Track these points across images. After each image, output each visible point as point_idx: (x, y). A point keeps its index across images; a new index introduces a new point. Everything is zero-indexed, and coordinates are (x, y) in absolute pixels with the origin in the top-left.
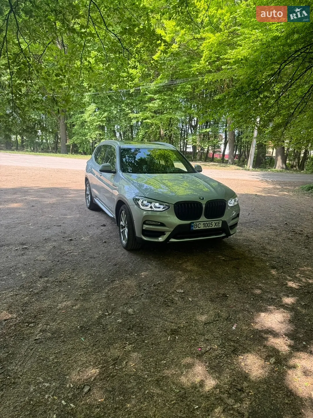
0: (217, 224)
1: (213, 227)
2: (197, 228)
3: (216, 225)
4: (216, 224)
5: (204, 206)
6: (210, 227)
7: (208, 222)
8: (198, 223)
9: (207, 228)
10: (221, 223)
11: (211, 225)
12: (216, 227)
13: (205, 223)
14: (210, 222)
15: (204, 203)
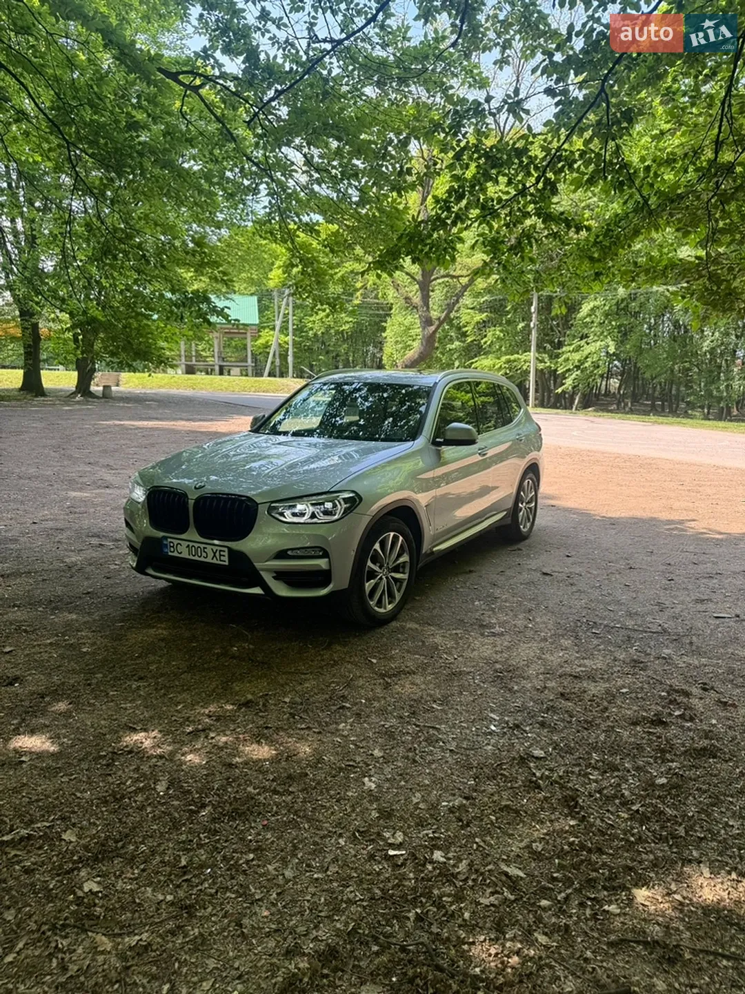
0: (217, 554)
1: (209, 560)
2: (175, 554)
3: (215, 555)
4: (215, 553)
5: (191, 502)
6: (202, 559)
7: (196, 545)
8: (176, 542)
9: (196, 558)
10: (226, 554)
11: (204, 554)
12: (215, 561)
13: (191, 544)
14: (202, 546)
15: (193, 496)
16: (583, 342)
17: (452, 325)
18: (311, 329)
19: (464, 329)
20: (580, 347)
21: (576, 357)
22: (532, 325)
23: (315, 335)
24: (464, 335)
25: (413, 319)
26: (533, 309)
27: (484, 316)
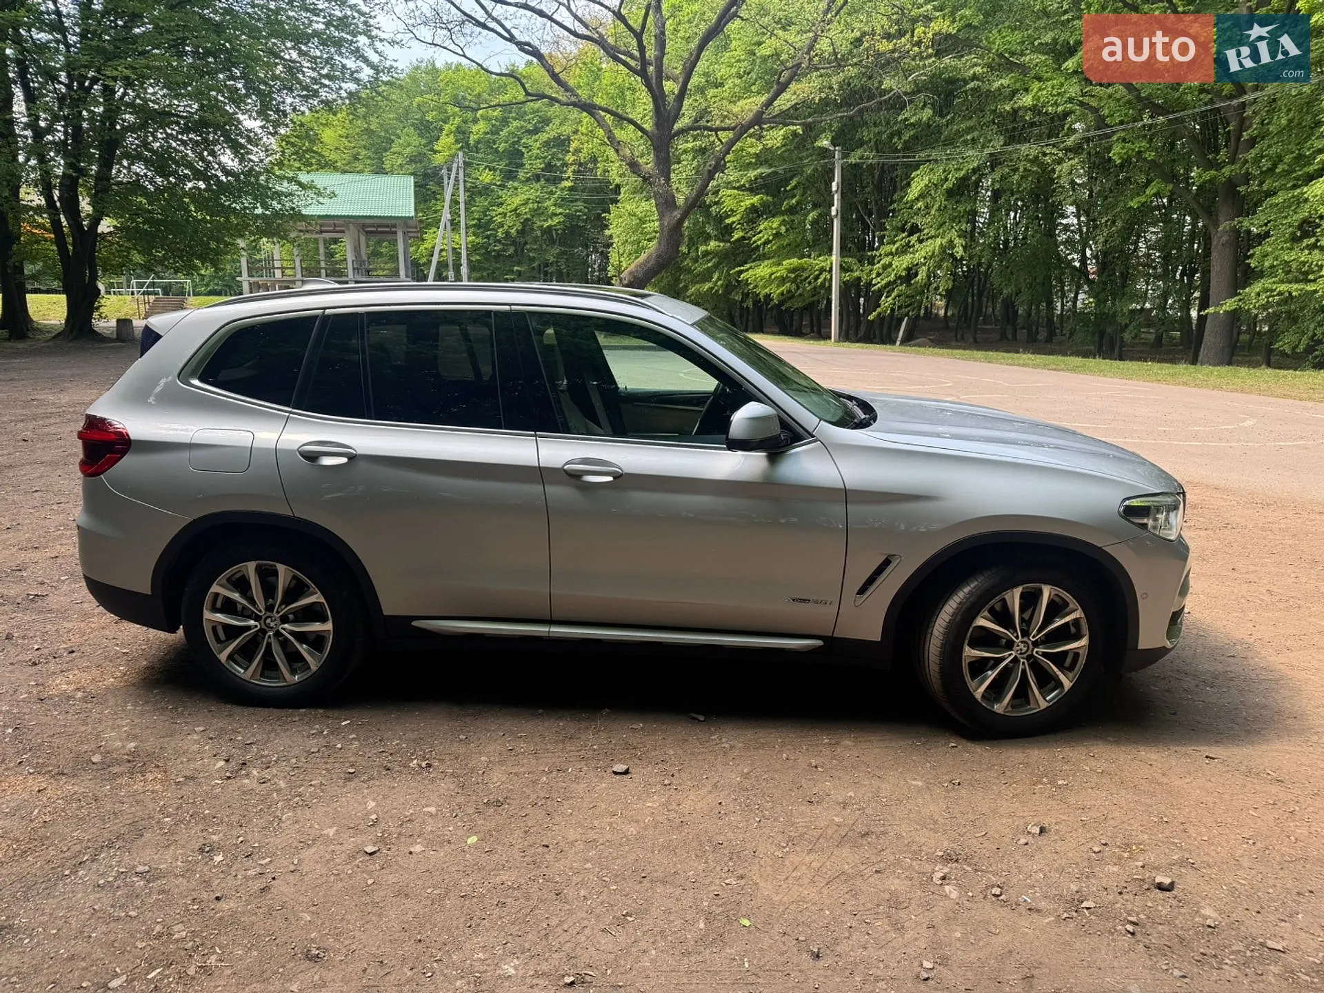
16: (914, 239)
17: (708, 215)
18: (501, 225)
19: (728, 221)
20: (908, 245)
21: (902, 263)
22: (833, 213)
23: (507, 234)
24: (729, 230)
25: (648, 207)
26: (834, 186)
27: (755, 200)
